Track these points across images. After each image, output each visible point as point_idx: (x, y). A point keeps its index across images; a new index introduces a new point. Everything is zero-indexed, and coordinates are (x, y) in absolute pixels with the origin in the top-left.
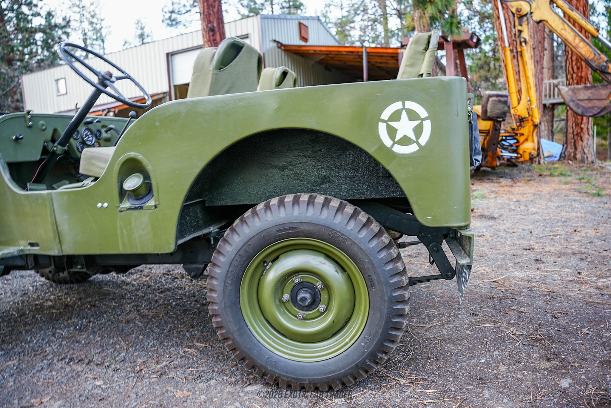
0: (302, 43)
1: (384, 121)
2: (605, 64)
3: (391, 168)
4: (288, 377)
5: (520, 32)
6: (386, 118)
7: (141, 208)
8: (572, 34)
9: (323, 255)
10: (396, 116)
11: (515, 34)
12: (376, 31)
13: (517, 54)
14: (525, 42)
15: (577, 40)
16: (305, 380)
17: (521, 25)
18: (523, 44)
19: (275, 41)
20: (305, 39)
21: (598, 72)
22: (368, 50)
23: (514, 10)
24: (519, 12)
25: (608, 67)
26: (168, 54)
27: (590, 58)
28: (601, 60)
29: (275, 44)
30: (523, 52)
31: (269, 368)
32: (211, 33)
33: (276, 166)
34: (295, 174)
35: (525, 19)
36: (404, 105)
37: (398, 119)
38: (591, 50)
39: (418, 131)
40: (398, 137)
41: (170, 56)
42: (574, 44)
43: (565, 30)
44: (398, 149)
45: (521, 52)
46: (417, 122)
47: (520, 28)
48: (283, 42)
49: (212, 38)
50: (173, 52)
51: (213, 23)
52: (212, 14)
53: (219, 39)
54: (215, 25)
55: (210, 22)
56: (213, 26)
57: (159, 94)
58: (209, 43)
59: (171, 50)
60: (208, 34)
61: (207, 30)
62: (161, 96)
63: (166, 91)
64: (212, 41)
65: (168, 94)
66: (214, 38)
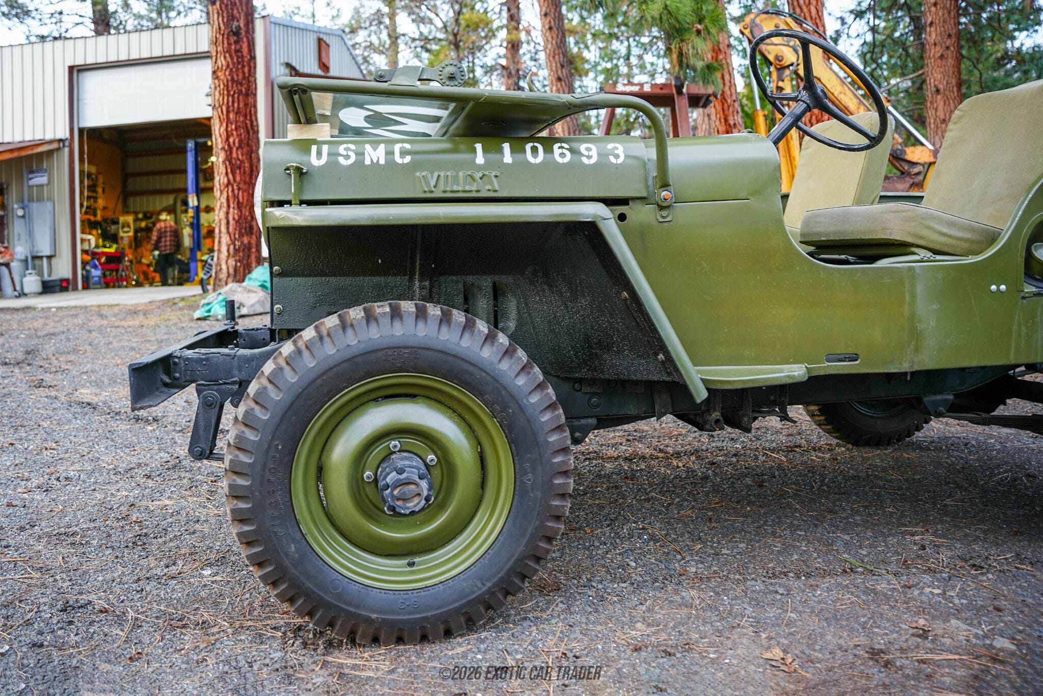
2: (900, 147)
8: (855, 101)
17: (782, 81)
19: (288, 63)
20: (326, 68)
23: (771, 58)
24: (780, 61)
25: (905, 153)
26: (71, 69)
28: (895, 141)
29: (286, 70)
32: (233, 39)
35: (787, 72)
41: (75, 72)
43: (845, 94)
47: (781, 84)
48: (298, 68)
49: (233, 47)
50: (85, 65)
51: (238, 21)
52: (238, 4)
53: (245, 50)
54: (242, 25)
55: (232, 18)
56: (239, 26)
57: (51, 142)
58: (227, 55)
59: (79, 61)
60: (228, 39)
61: (226, 32)
62: (54, 146)
63: (63, 137)
64: (233, 52)
65: (67, 144)
66: (238, 47)
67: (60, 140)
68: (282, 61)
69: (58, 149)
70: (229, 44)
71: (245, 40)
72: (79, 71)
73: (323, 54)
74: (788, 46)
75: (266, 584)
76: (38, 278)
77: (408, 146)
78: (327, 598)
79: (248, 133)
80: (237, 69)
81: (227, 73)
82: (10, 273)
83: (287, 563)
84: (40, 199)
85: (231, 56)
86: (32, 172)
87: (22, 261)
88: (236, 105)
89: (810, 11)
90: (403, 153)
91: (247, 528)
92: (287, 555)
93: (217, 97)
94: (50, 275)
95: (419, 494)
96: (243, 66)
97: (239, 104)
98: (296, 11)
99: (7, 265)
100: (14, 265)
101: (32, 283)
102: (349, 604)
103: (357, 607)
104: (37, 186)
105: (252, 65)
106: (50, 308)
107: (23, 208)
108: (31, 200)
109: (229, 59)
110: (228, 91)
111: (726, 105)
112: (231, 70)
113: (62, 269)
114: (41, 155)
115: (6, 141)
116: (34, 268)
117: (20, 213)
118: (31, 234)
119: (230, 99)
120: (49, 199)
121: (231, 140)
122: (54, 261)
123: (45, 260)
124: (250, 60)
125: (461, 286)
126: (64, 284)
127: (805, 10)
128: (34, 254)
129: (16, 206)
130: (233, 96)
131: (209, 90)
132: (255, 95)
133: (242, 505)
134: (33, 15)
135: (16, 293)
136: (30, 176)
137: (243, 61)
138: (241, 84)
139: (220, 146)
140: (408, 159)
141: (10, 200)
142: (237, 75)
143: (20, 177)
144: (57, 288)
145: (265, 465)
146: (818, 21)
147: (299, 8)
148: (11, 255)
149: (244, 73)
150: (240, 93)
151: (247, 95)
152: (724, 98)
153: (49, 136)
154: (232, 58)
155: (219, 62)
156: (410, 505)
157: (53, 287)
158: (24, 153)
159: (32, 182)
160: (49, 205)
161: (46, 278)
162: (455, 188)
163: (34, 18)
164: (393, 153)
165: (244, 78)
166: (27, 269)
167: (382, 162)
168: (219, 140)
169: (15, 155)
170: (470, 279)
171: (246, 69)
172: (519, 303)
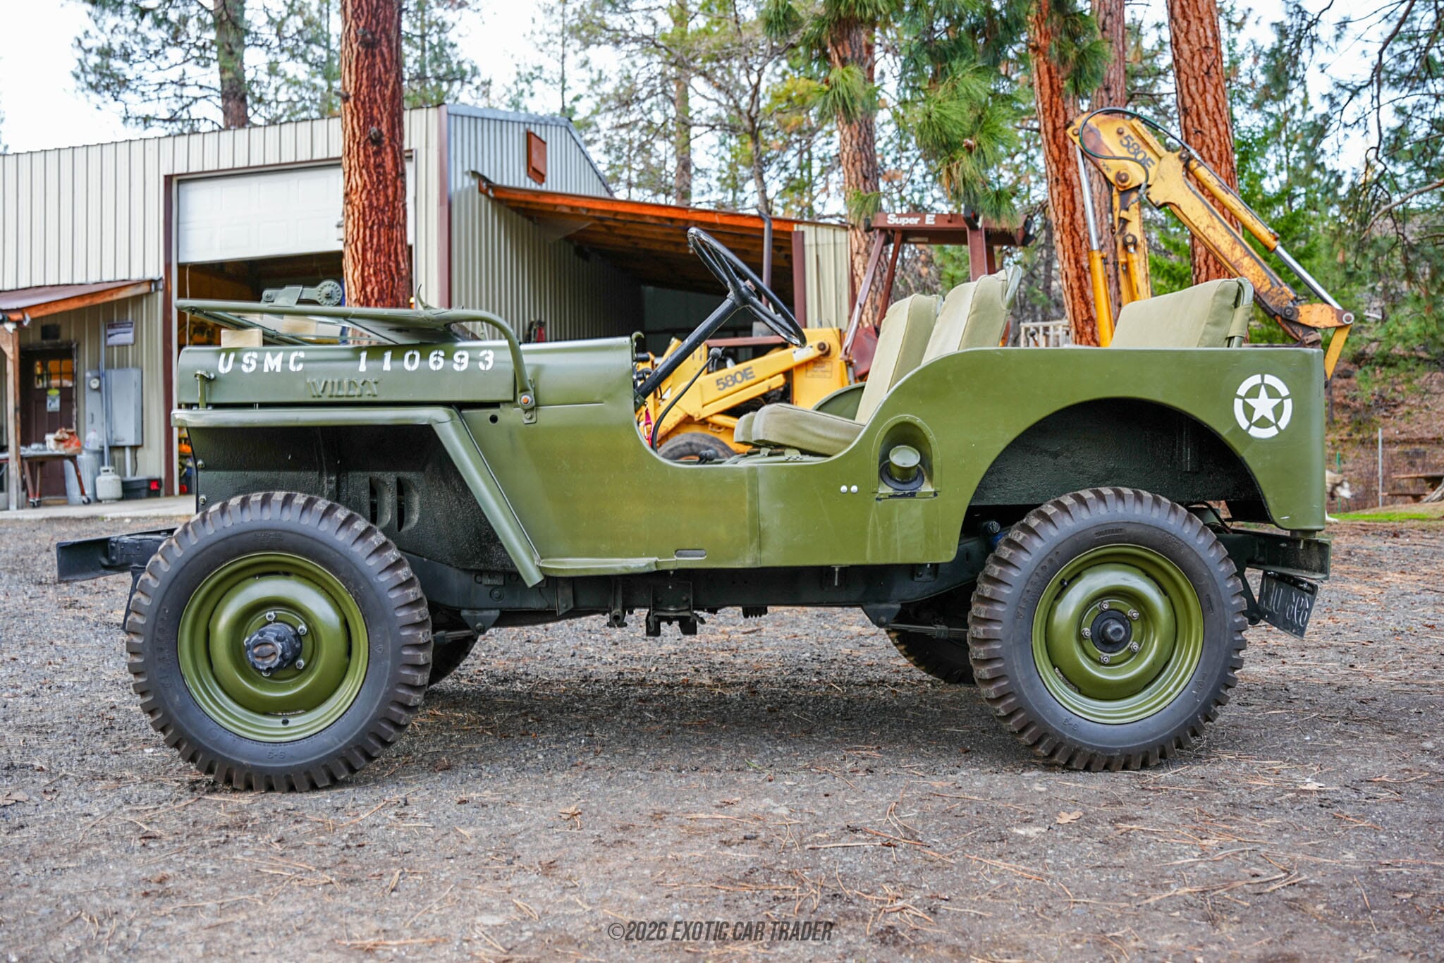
0: (532, 185)
1: (1240, 397)
2: (1291, 305)
3: (1246, 454)
4: (1092, 747)
5: (1125, 222)
6: (1243, 394)
7: (913, 495)
8: (1228, 238)
9: (1139, 571)
10: (1253, 392)
11: (1113, 227)
12: (651, 155)
13: (1116, 269)
14: (1135, 244)
15: (1238, 252)
16: (1115, 750)
17: (1127, 209)
18: (1131, 249)
19: (475, 174)
20: (539, 176)
21: (1279, 319)
22: (775, 226)
23: (1111, 176)
24: (1124, 181)
25: (1299, 312)
26: (168, 179)
27: (1264, 290)
28: (1284, 297)
29: (475, 183)
30: (1131, 266)
31: (1068, 735)
32: (372, 149)
33: (1046, 451)
34: (1073, 464)
35: (1134, 196)
36: (1263, 379)
37: (1257, 396)
38: (1264, 274)
39: (1278, 411)
40: (1256, 417)
41: (173, 183)
42: (1233, 260)
43: (1214, 228)
44: (1255, 432)
45: (1127, 264)
46: (1278, 401)
47: (1124, 214)
48: (492, 179)
49: (372, 161)
50: (188, 174)
51: (379, 124)
52: (379, 101)
53: (389, 164)
54: (384, 130)
55: (371, 120)
56: (380, 131)
57: (138, 284)
58: (364, 171)
59: (180, 169)
60: (365, 148)
61: (363, 139)
62: (143, 289)
63: (156, 277)
64: (372, 167)
65: (161, 286)
66: (379, 160)
67: (151, 281)
68: (466, 169)
69: (149, 294)
70: (367, 156)
71: (389, 150)
72: (179, 182)
73: (534, 155)
74: (1135, 160)
75: (156, 730)
76: (117, 477)
77: (302, 355)
78: (206, 744)
79: (393, 279)
80: (378, 191)
81: (364, 196)
82: (77, 470)
83: (172, 710)
84: (122, 365)
85: (369, 173)
86: (112, 326)
87: (95, 452)
88: (375, 241)
89: (1205, 101)
90: (297, 361)
91: (141, 680)
92: (172, 704)
93: (350, 230)
94: (134, 474)
95: (274, 653)
96: (386, 187)
97: (379, 240)
98: (536, 73)
99: (73, 458)
100: (84, 458)
101: (108, 484)
102: (224, 750)
103: (230, 753)
104: (118, 346)
105: (399, 184)
106: (122, 518)
107: (99, 378)
108: (110, 365)
109: (366, 177)
110: (365, 222)
111: (1077, 239)
112: (369, 192)
113: (152, 465)
114: (125, 301)
115: (76, 282)
116: (112, 462)
117: (95, 384)
118: (108, 415)
119: (368, 232)
120: (135, 365)
121: (369, 289)
122: (140, 453)
123: (128, 451)
124: (396, 179)
125: (367, 480)
126: (154, 487)
127: (1199, 100)
128: (113, 444)
129: (88, 375)
130: (371, 228)
131: (341, 219)
132: (404, 226)
133: (137, 660)
134: (133, 87)
135: (84, 498)
136: (110, 332)
137: (386, 179)
138: (383, 212)
139: (354, 297)
140: (300, 367)
141: (81, 366)
142: (378, 199)
143: (95, 333)
144: (144, 492)
145: (154, 626)
146: (1217, 116)
147: (541, 68)
148: (78, 444)
149: (387, 197)
150: (381, 223)
151: (391, 226)
152: (1075, 229)
153: (137, 275)
154: (370, 177)
155: (353, 180)
156: (267, 662)
157: (138, 490)
158: (99, 300)
159: (111, 341)
160: (134, 374)
161: (129, 477)
162: (340, 393)
163: (135, 90)
164: (288, 362)
165: (387, 203)
166: (103, 464)
167: (278, 370)
168: (353, 289)
169: (87, 302)
170: (378, 474)
171: (390, 191)
172: (421, 498)
